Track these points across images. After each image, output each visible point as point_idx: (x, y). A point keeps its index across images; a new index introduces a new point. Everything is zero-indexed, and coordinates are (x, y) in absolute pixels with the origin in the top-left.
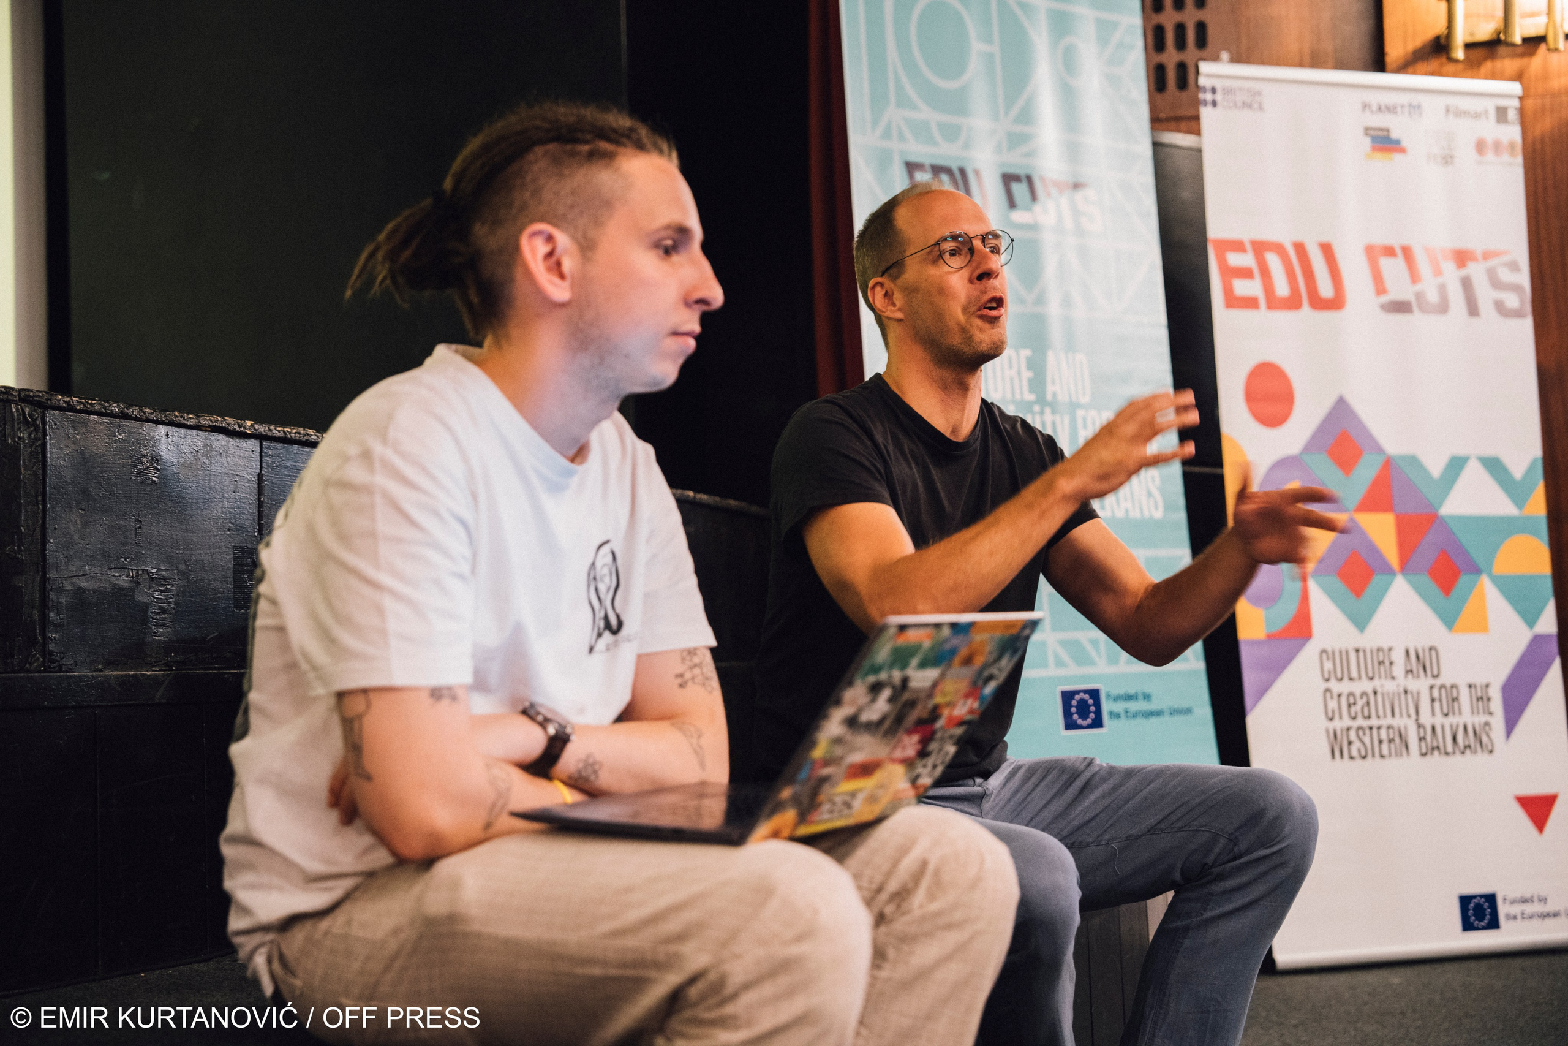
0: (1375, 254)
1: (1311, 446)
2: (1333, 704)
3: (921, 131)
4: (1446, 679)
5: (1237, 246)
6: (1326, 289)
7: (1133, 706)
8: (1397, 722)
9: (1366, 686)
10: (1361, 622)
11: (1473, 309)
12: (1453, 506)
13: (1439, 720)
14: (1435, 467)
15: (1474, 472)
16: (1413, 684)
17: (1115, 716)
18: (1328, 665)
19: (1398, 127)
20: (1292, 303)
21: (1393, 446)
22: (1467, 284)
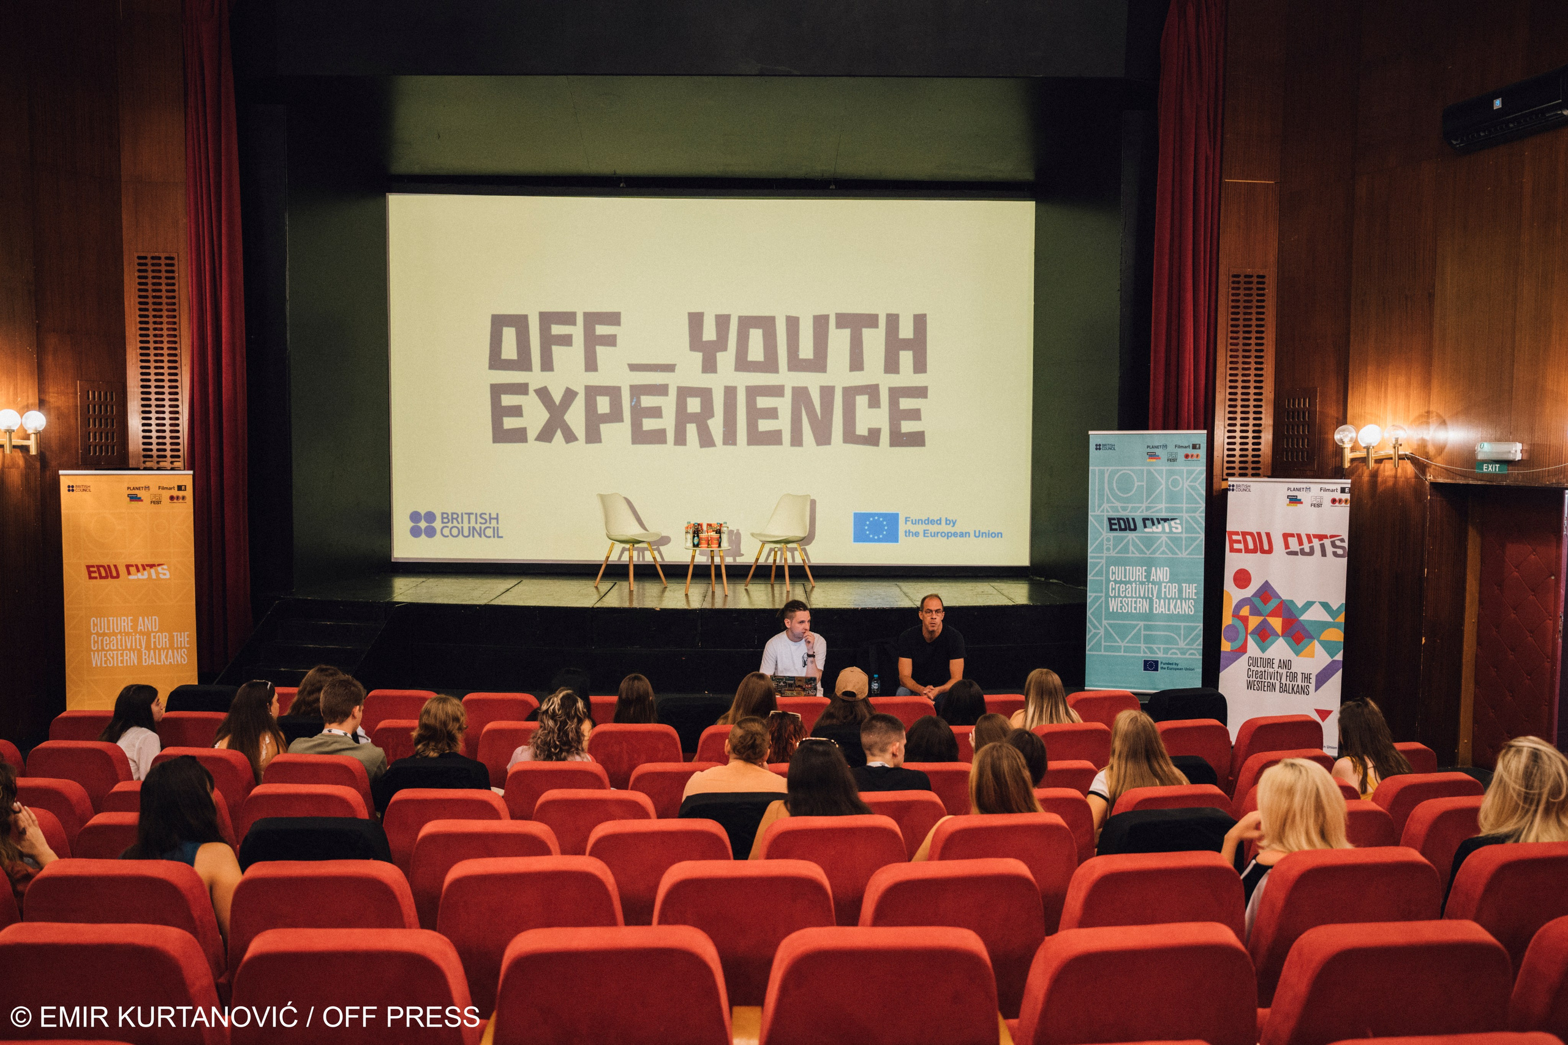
0: (1286, 536)
1: (1255, 595)
2: (1250, 673)
3: (1115, 509)
4: (1293, 670)
5: (1237, 533)
6: (1266, 547)
7: (1170, 666)
8: (1272, 681)
9: (1263, 670)
10: (1263, 650)
11: (1324, 554)
12: (1305, 617)
13: (1288, 682)
14: (1300, 605)
15: (1317, 607)
16: (1280, 670)
17: (1162, 668)
18: (1251, 661)
19: (1300, 495)
20: (1254, 551)
21: (1284, 597)
22: (1323, 546)
